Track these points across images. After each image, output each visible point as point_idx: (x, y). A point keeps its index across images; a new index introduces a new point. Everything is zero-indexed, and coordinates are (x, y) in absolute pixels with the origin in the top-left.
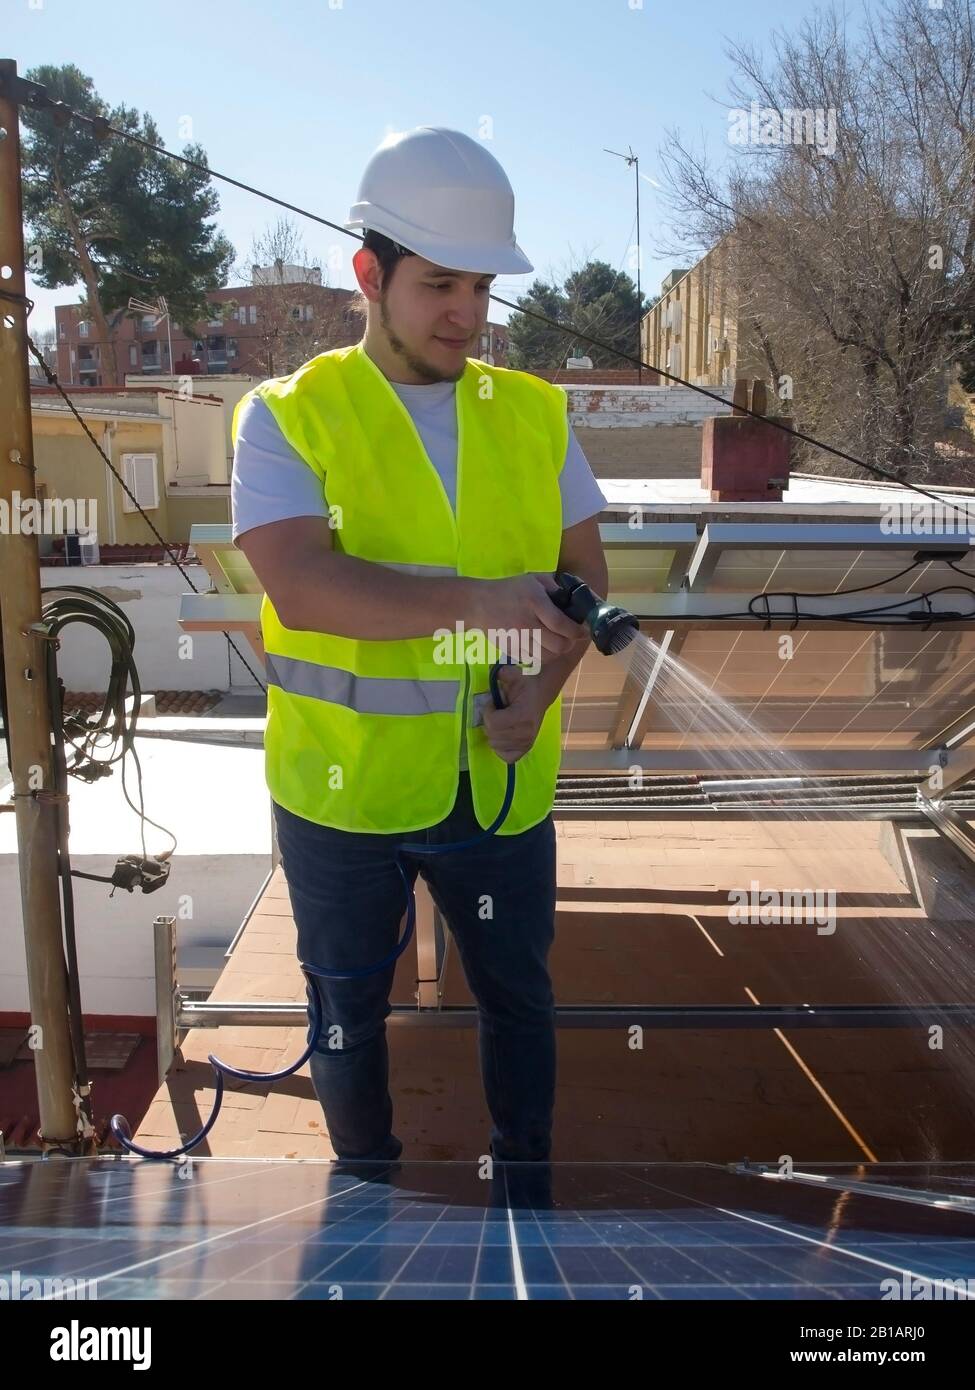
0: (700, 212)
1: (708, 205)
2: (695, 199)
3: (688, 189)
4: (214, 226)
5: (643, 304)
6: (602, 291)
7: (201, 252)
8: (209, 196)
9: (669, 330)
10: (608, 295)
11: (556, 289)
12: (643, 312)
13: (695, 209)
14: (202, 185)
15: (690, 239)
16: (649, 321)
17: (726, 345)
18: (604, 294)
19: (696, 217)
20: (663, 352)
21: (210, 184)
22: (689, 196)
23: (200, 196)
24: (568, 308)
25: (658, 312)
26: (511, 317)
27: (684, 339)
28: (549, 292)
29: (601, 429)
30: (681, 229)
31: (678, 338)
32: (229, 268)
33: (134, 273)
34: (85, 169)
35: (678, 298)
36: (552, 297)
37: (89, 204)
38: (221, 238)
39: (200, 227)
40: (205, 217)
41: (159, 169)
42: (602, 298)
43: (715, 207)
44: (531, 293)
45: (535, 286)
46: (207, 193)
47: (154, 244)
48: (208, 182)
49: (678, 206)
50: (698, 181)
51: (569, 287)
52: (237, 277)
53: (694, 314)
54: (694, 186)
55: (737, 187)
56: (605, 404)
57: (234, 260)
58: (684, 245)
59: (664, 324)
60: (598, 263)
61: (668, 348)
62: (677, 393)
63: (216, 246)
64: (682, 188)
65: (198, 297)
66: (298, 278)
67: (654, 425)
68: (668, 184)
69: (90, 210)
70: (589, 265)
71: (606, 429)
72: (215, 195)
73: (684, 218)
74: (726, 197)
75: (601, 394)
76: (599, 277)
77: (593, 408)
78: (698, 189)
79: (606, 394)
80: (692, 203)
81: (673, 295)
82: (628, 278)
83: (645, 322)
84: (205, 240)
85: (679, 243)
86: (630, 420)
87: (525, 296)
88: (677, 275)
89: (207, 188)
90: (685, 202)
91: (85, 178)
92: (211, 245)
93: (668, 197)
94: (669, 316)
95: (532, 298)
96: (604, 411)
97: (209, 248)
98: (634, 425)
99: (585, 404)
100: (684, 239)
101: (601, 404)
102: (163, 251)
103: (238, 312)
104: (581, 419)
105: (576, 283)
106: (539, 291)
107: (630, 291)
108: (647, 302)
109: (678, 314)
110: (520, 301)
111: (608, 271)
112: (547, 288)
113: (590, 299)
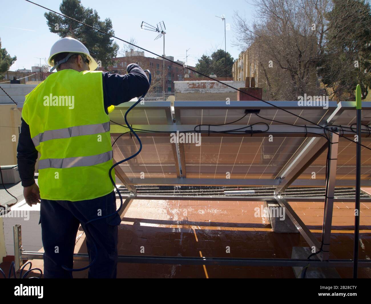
0: (244, 34)
1: (246, 32)
2: (243, 30)
3: (241, 27)
4: (113, 40)
5: (233, 61)
6: (222, 57)
7: (110, 47)
8: (112, 32)
9: (240, 68)
10: (224, 58)
11: (209, 57)
12: (233, 63)
14: (110, 29)
15: (241, 41)
16: (235, 65)
17: (255, 72)
19: (243, 35)
20: (238, 74)
21: (112, 29)
22: (241, 29)
23: (109, 32)
24: (212, 62)
25: (237, 62)
26: (196, 65)
27: (244, 70)
28: (207, 58)
29: (214, 93)
30: (239, 38)
31: (242, 70)
32: (117, 51)
33: (92, 53)
34: (78, 25)
35: (242, 59)
37: (79, 34)
38: (115, 43)
39: (109, 40)
40: (111, 37)
41: (98, 24)
42: (222, 59)
43: (248, 32)
44: (202, 58)
45: (203, 56)
47: (97, 45)
49: (238, 32)
50: (244, 25)
51: (212, 56)
52: (120, 54)
53: (247, 63)
54: (242, 26)
55: (255, 26)
56: (215, 86)
57: (119, 49)
58: (240, 43)
59: (238, 66)
60: (221, 50)
61: (240, 73)
62: (235, 83)
63: (114, 46)
64: (239, 27)
65: (109, 59)
66: (137, 55)
67: (229, 92)
68: (235, 26)
69: (79, 36)
70: (218, 50)
71: (215, 93)
72: (114, 32)
73: (240, 35)
74: (252, 29)
75: (213, 83)
76: (221, 53)
77: (211, 87)
78: (244, 27)
79: (215, 83)
80: (242, 31)
81: (241, 58)
82: (229, 54)
83: (234, 66)
84: (110, 44)
85: (239, 42)
86: (222, 91)
87: (200, 59)
88: (242, 52)
90: (240, 31)
91: (78, 27)
93: (235, 30)
94: (240, 64)
95: (202, 59)
96: (215, 88)
97: (112, 46)
99: (209, 86)
101: (214, 86)
102: (99, 47)
103: (121, 64)
104: (208, 90)
105: (214, 55)
106: (204, 57)
107: (229, 57)
108: (234, 60)
109: (242, 63)
110: (199, 60)
111: (223, 52)
112: (206, 57)
113: (218, 60)
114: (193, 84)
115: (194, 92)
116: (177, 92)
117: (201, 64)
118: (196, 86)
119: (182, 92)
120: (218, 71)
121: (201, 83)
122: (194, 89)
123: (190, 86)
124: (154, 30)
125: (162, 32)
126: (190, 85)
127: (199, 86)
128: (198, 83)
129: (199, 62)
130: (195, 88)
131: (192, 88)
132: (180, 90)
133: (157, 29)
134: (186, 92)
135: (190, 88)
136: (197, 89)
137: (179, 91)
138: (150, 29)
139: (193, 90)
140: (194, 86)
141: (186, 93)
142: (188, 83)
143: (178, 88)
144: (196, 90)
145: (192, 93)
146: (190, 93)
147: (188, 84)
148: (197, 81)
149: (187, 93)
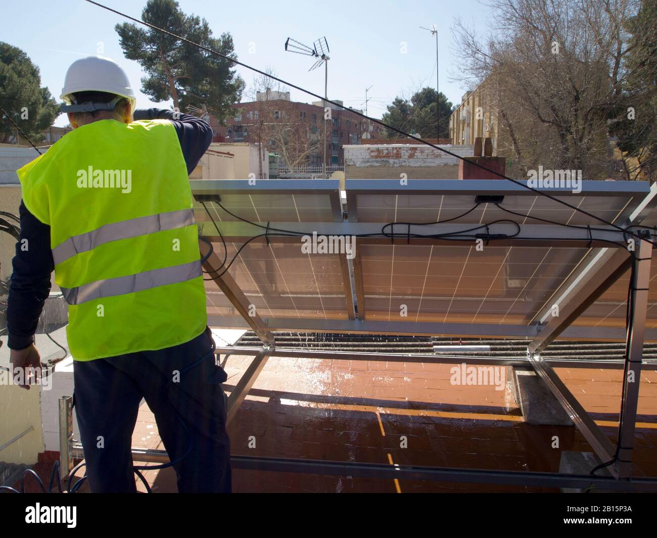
0: (472, 59)
1: (476, 55)
2: (470, 52)
3: (466, 46)
4: (235, 72)
5: (452, 108)
6: (430, 102)
7: (229, 84)
8: (233, 57)
9: (464, 121)
10: (434, 104)
11: (406, 101)
12: (451, 112)
13: (470, 57)
14: (230, 52)
15: (466, 72)
16: (454, 116)
17: (492, 129)
18: (431, 103)
19: (470, 60)
20: (461, 132)
21: (234, 52)
22: (467, 50)
23: (229, 57)
24: (413, 110)
25: (458, 111)
26: (384, 115)
27: (471, 125)
28: (403, 103)
29: (415, 167)
30: (463, 67)
31: (469, 125)
32: (242, 92)
33: (197, 95)
34: (174, 45)
35: (468, 104)
36: (404, 105)
37: (175, 62)
38: (239, 77)
39: (228, 72)
40: (231, 67)
41: (209, 44)
42: (430, 105)
43: (480, 56)
44: (394, 103)
45: (396, 100)
46: (232, 56)
47: (206, 81)
48: (233, 50)
49: (461, 55)
50: (471, 43)
51: (413, 100)
52: (247, 97)
54: (469, 45)
55: (492, 45)
56: (418, 154)
57: (244, 88)
58: (464, 76)
59: (461, 118)
60: (428, 88)
61: (463, 130)
62: (455, 148)
63: (236, 81)
64: (463, 47)
65: (227, 106)
66: (276, 98)
67: (443, 165)
68: (456, 44)
69: (176, 65)
70: (424, 89)
71: (418, 167)
72: (236, 57)
73: (464, 61)
74: (486, 50)
75: (415, 149)
76: (428, 95)
77: (411, 156)
78: (472, 48)
79: (418, 149)
80: (468, 54)
81: (466, 104)
82: (444, 95)
83: (452, 117)
84: (230, 78)
85: (461, 74)
86: (430, 162)
87: (391, 105)
88: (468, 93)
89: (232, 53)
90: (465, 53)
91: (174, 49)
92: (234, 81)
93: (456, 51)
94: (463, 114)
95: (394, 106)
96: (417, 158)
97: (232, 82)
98: (433, 165)
99: (407, 154)
100: (464, 72)
101: (416, 154)
102: (210, 83)
103: (249, 114)
104: (405, 162)
105: (417, 98)
106: (398, 102)
107: (444, 102)
108: (454, 107)
109: (468, 112)
110: (388, 107)
111: (433, 91)
112: (402, 101)
113: (424, 106)
114: (378, 150)
115: (378, 164)
116: (349, 165)
117: (392, 114)
118: (383, 153)
119: (358, 165)
120: (422, 128)
121: (393, 148)
122: (379, 159)
123: (373, 154)
124: (309, 53)
125: (323, 56)
126: (372, 151)
127: (388, 154)
128: (387, 149)
129: (389, 111)
130: (380, 157)
131: (377, 157)
132: (354, 162)
133: (313, 51)
134: (364, 165)
135: (372, 157)
136: (385, 159)
137: (352, 163)
138: (302, 51)
139: (377, 162)
140: (380, 154)
141: (364, 167)
142: (369, 149)
143: (350, 157)
144: (383, 161)
145: (375, 167)
146: (372, 166)
147: (369, 151)
148: (385, 145)
149: (367, 167)
